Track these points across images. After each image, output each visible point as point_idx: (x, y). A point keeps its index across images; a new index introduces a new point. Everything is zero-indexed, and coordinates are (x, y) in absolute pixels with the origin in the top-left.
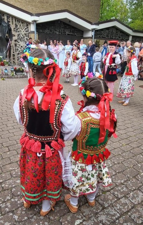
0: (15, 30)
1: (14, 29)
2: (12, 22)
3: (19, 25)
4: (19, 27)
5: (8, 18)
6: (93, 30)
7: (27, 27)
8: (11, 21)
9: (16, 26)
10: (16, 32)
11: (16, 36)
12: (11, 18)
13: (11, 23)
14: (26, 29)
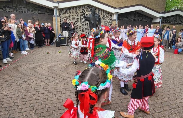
2: (101, 13)
3: (105, 15)
4: (105, 17)
5: (99, 11)
7: (111, 17)
10: (103, 20)
11: (103, 22)
12: (100, 11)
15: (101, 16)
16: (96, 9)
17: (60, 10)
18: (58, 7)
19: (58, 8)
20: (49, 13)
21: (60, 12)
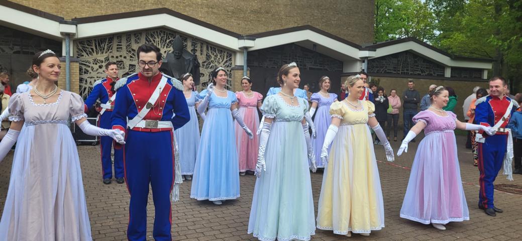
0: (205, 64)
1: (204, 62)
2: (201, 51)
3: (213, 56)
4: (213, 59)
5: (194, 45)
6: (363, 60)
7: (228, 59)
8: (198, 48)
9: (208, 57)
10: (207, 68)
11: (205, 75)
12: (199, 45)
13: (198, 53)
14: (226, 62)
15: (201, 59)
16: (186, 40)
17: (81, 43)
18: (74, 34)
19: (76, 37)
21: (81, 48)
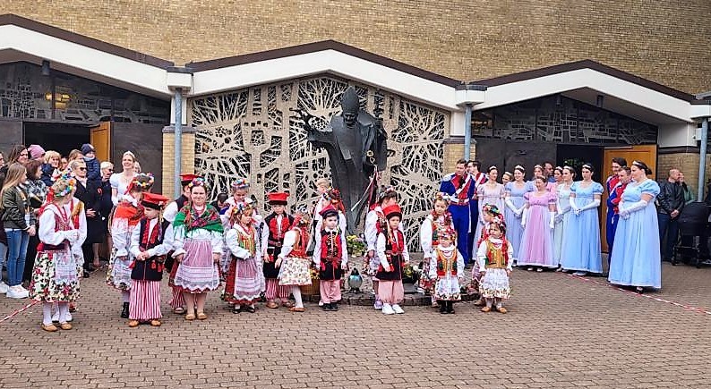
6: (698, 122)
11: (397, 153)
12: (387, 101)
13: (385, 116)
14: (434, 129)
16: (365, 93)
17: (198, 103)
18: (188, 89)
19: (191, 93)
20: (146, 118)
21: (198, 110)
